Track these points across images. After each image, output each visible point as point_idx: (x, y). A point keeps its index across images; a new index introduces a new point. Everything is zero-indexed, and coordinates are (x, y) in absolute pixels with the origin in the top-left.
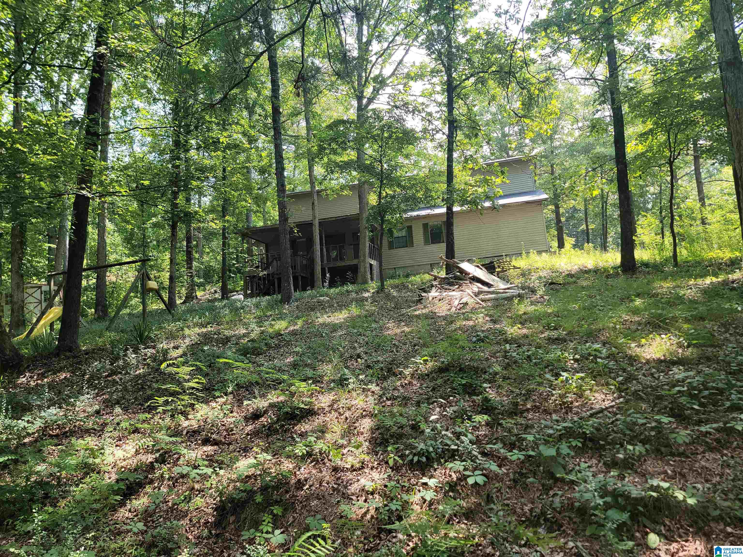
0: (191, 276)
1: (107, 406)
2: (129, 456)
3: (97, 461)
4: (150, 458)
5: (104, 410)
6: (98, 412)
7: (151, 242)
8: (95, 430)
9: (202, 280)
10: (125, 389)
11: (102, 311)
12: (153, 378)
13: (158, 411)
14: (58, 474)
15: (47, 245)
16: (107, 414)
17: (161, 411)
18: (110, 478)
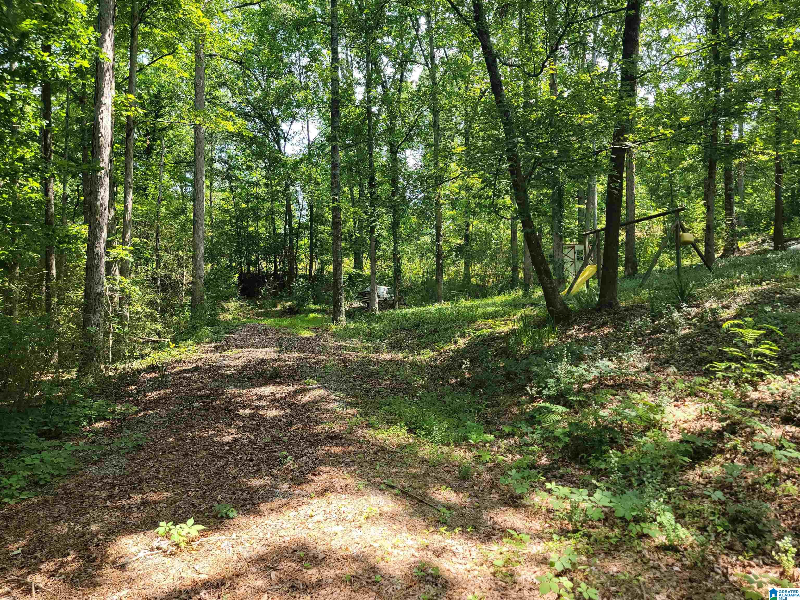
0: (732, 224)
1: (656, 364)
2: (690, 419)
3: (658, 417)
4: (716, 426)
5: (653, 368)
6: (647, 369)
7: (679, 190)
8: (648, 386)
9: (744, 228)
10: (673, 349)
11: (632, 268)
12: (703, 339)
13: (717, 376)
14: (620, 422)
15: (577, 206)
16: (657, 372)
17: (721, 377)
18: (672, 437)
